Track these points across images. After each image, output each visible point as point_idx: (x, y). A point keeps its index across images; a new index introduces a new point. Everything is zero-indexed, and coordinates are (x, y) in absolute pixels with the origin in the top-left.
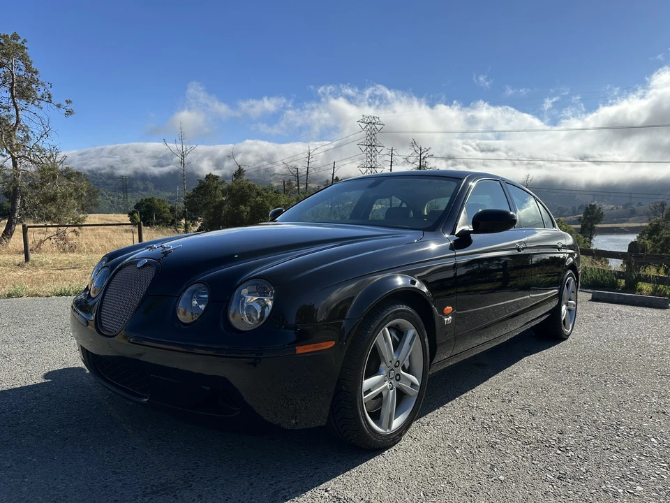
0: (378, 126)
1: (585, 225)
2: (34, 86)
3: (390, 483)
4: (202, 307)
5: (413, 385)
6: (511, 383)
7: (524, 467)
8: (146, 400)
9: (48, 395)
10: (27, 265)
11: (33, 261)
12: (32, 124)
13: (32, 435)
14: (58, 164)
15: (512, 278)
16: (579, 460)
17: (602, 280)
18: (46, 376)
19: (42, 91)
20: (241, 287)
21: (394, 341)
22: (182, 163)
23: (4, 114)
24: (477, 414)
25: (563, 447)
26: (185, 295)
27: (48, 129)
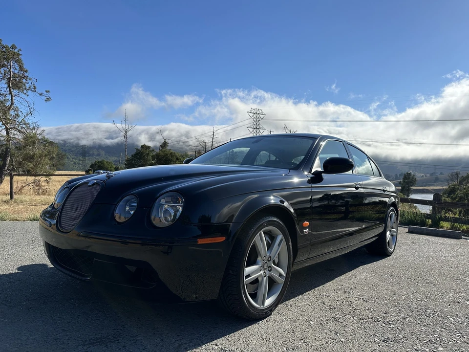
0: (261, 115)
1: (404, 187)
2: (24, 81)
3: (262, 342)
4: (132, 212)
5: (280, 275)
6: (351, 281)
7: (359, 333)
8: (89, 278)
9: (20, 280)
10: (11, 202)
11: (15, 199)
12: (22, 106)
13: (6, 305)
14: (38, 135)
15: (351, 212)
16: (398, 330)
17: (415, 219)
18: (19, 269)
19: (30, 84)
20: (161, 197)
21: (268, 243)
22: (125, 136)
23: (1, 98)
24: (326, 300)
25: (387, 322)
26: (121, 203)
27: (32, 110)
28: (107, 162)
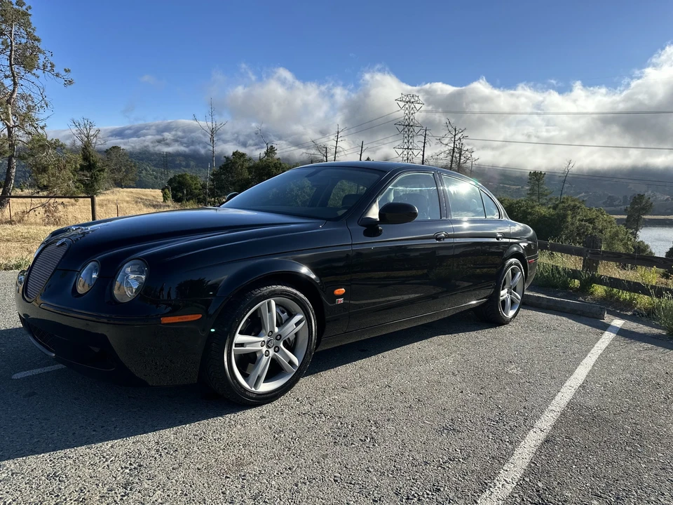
0: (416, 105)
1: (632, 216)
8: (54, 355)
14: (92, 138)
17: (554, 279)
19: (42, 59)
22: (212, 138)
28: (191, 178)
